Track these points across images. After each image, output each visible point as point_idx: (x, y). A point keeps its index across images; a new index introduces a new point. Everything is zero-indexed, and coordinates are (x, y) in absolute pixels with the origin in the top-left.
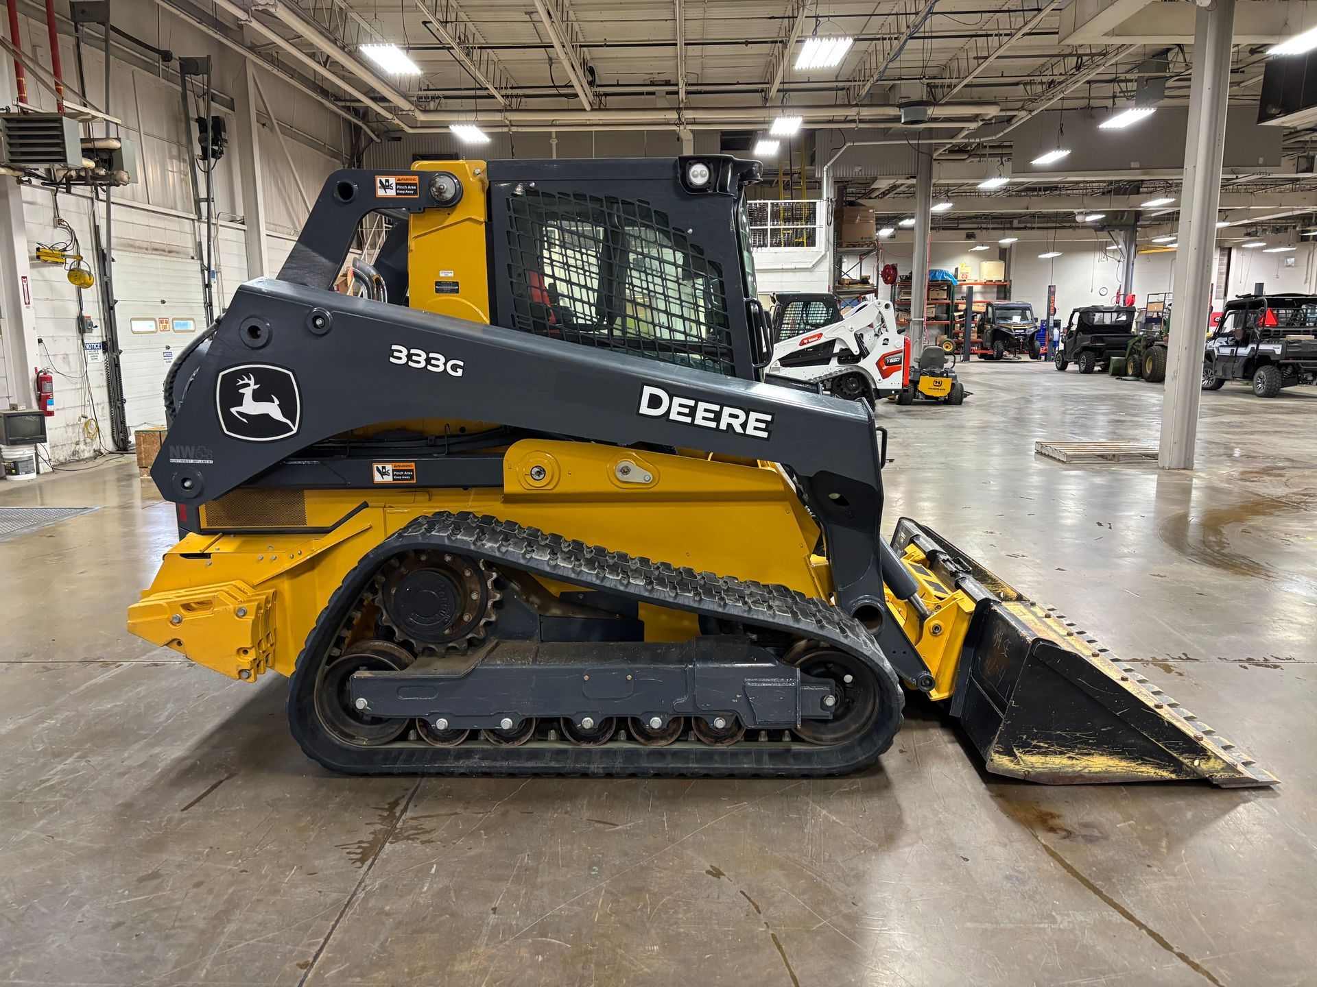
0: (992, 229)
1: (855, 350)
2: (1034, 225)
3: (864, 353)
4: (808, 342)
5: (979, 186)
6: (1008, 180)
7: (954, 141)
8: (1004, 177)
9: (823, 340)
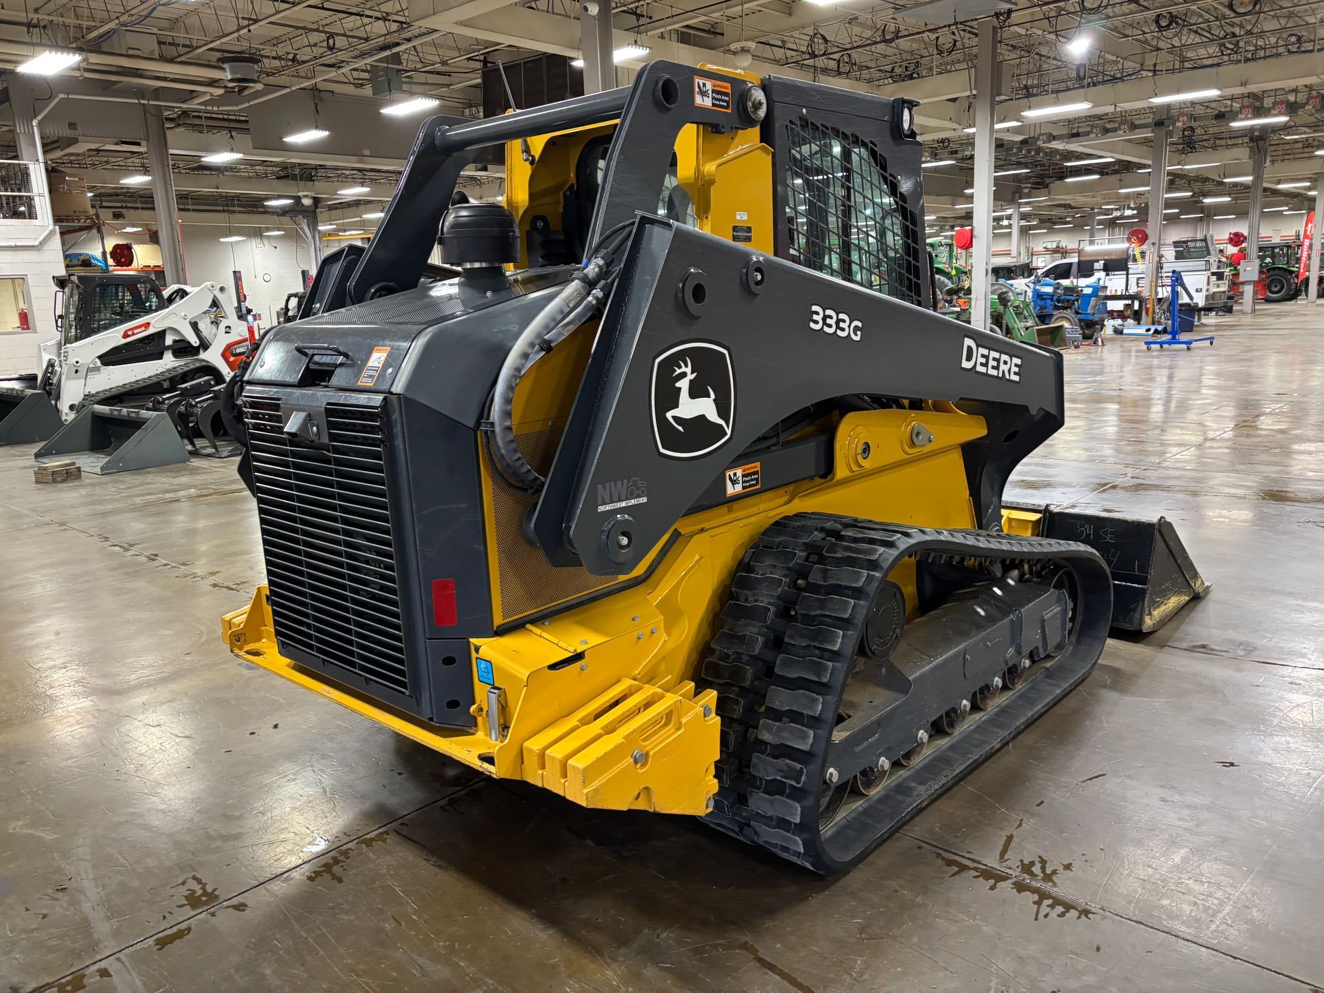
0: (142, 208)
1: (194, 341)
2: (187, 207)
3: (205, 345)
4: (134, 334)
5: (203, 159)
6: (239, 156)
7: (184, 106)
8: (237, 152)
9: (151, 331)
